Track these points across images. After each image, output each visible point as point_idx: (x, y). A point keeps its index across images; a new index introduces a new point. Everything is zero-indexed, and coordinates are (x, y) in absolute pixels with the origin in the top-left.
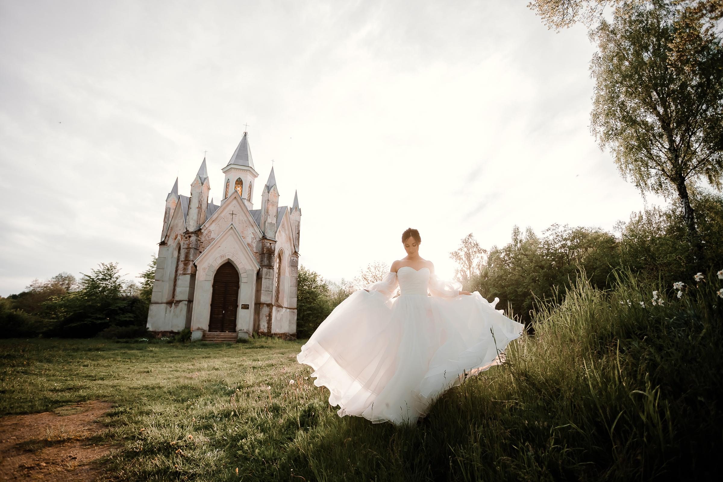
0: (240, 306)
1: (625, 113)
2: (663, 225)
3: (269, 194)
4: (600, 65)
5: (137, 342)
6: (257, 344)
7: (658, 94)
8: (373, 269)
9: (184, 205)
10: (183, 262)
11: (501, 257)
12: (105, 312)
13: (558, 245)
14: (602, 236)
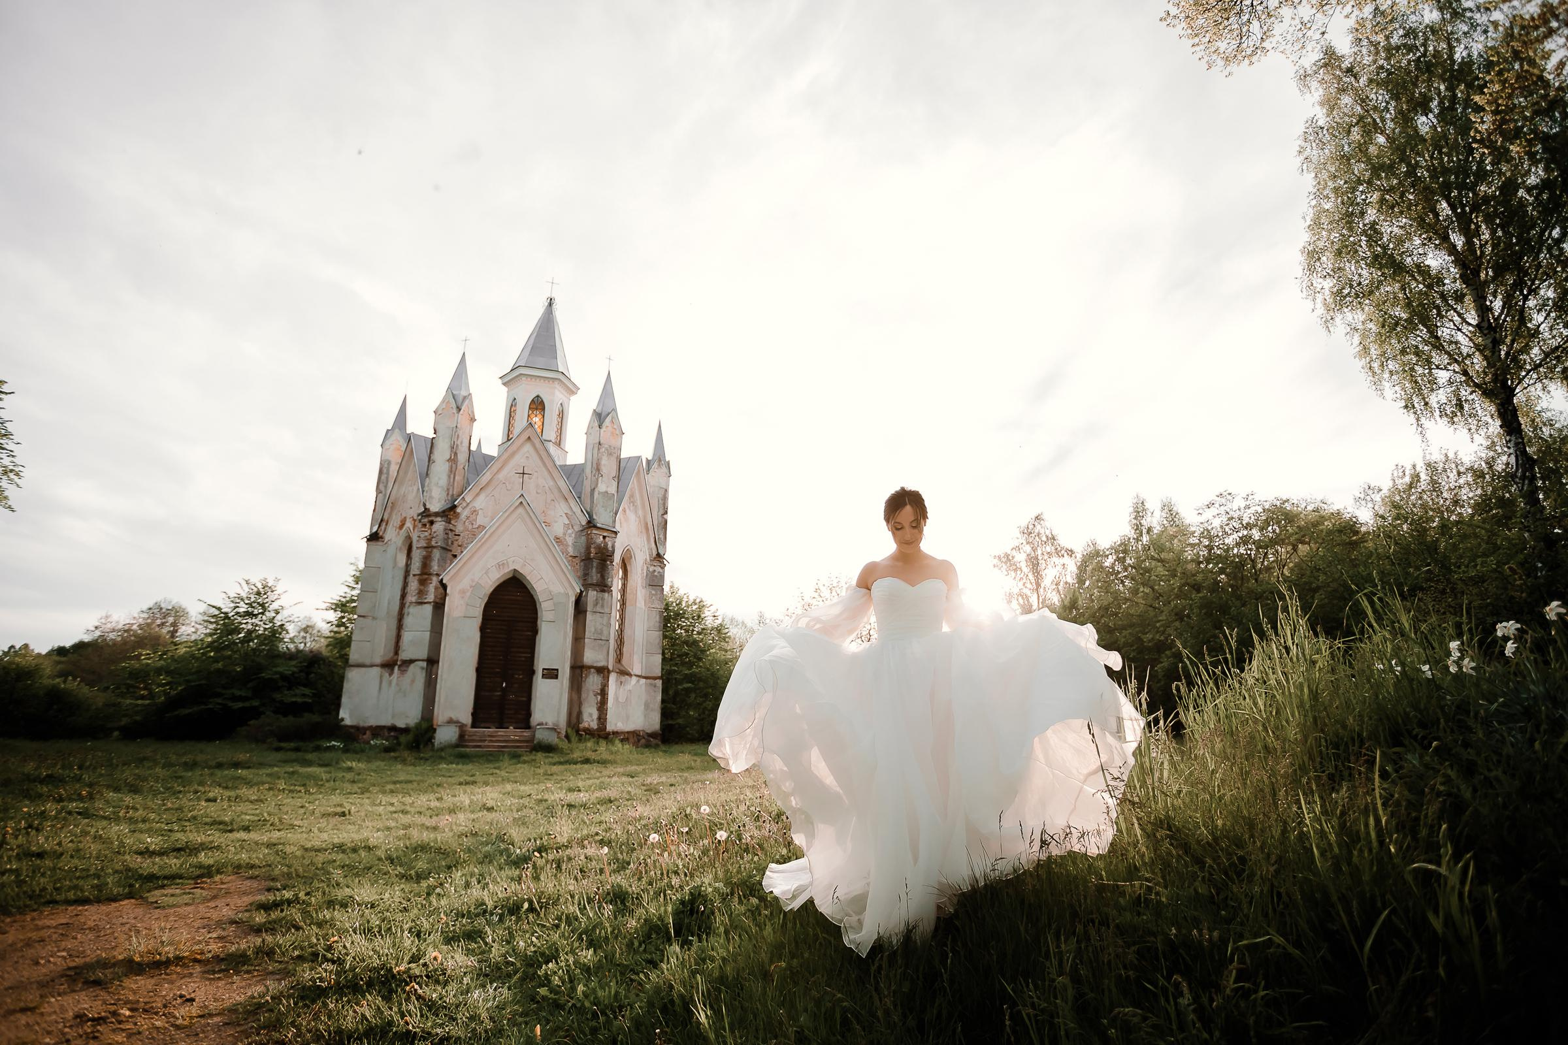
0: (539, 673)
1: (1379, 249)
2: (1465, 494)
3: (602, 430)
4: (1322, 145)
5: (318, 749)
6: (576, 755)
7: (1453, 207)
8: (826, 593)
9: (421, 453)
10: (417, 577)
11: (1107, 564)
12: (250, 685)
13: (1231, 537)
14: (1330, 519)
